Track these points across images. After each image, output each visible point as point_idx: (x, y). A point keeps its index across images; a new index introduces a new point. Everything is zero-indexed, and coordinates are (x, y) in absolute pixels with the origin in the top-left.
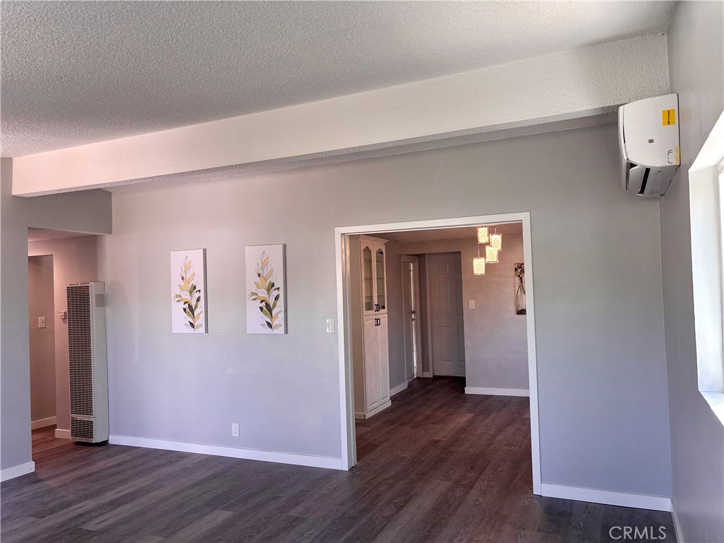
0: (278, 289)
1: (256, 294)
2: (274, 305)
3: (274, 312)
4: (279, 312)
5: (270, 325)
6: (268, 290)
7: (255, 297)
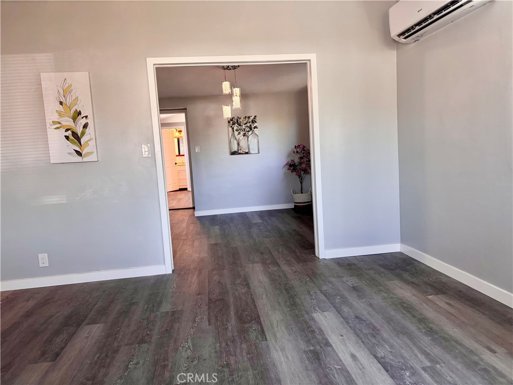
0: (86, 117)
1: (59, 123)
2: (83, 134)
3: (83, 141)
4: (89, 141)
5: (79, 154)
6: (74, 119)
7: (58, 125)
